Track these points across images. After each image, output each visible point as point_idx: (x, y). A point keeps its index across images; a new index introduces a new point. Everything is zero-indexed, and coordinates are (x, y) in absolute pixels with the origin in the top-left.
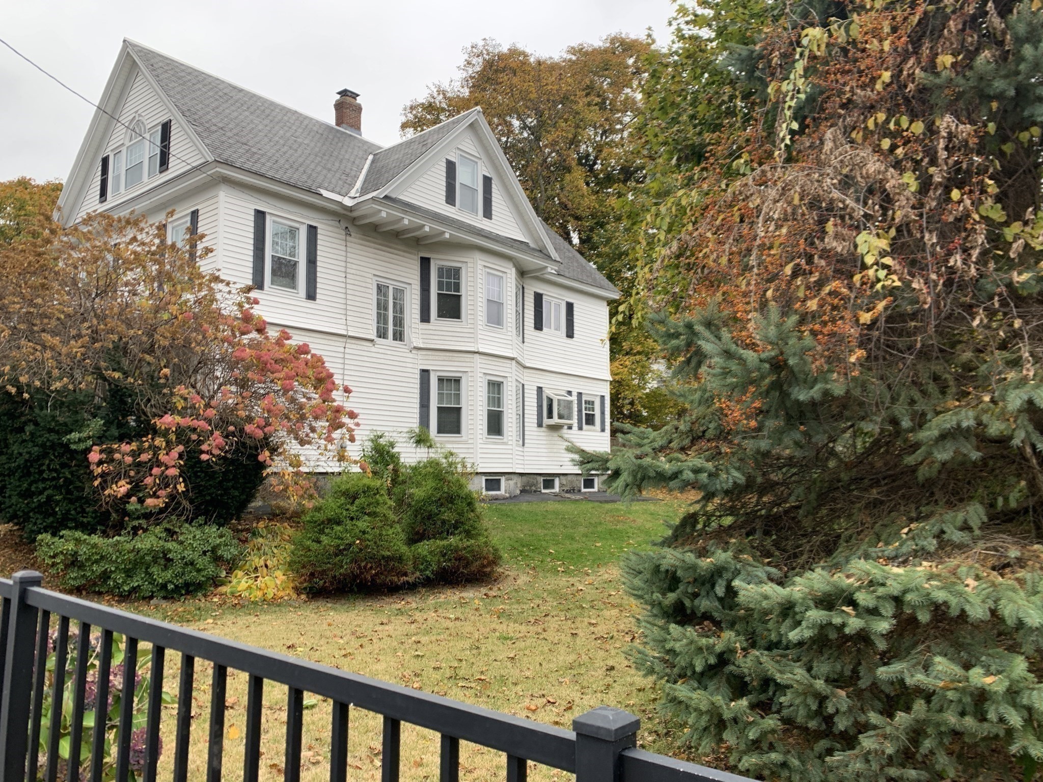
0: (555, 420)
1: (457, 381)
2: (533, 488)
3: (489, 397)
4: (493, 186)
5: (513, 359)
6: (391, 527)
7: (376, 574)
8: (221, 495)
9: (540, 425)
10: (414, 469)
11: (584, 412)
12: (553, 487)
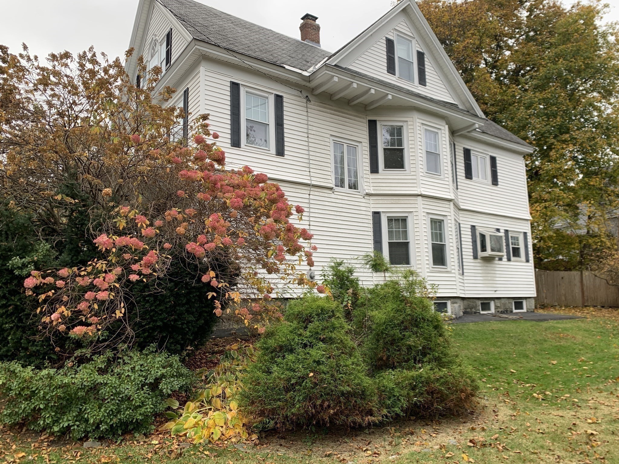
0: (489, 252)
1: (404, 220)
2: (473, 310)
3: (432, 233)
4: (426, 59)
5: (450, 200)
6: (351, 355)
7: (335, 414)
8: (175, 320)
9: (475, 257)
10: (372, 292)
11: (511, 246)
12: (489, 309)
